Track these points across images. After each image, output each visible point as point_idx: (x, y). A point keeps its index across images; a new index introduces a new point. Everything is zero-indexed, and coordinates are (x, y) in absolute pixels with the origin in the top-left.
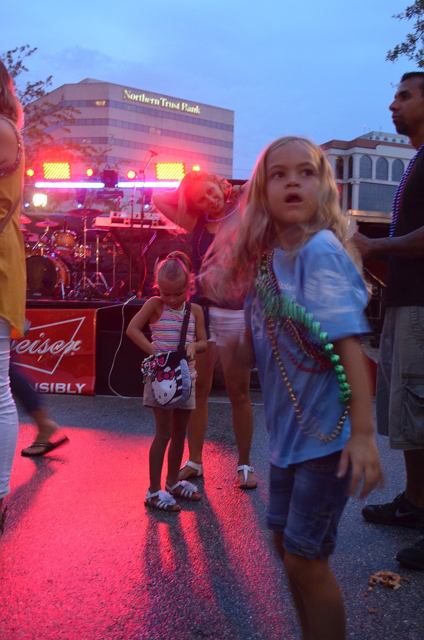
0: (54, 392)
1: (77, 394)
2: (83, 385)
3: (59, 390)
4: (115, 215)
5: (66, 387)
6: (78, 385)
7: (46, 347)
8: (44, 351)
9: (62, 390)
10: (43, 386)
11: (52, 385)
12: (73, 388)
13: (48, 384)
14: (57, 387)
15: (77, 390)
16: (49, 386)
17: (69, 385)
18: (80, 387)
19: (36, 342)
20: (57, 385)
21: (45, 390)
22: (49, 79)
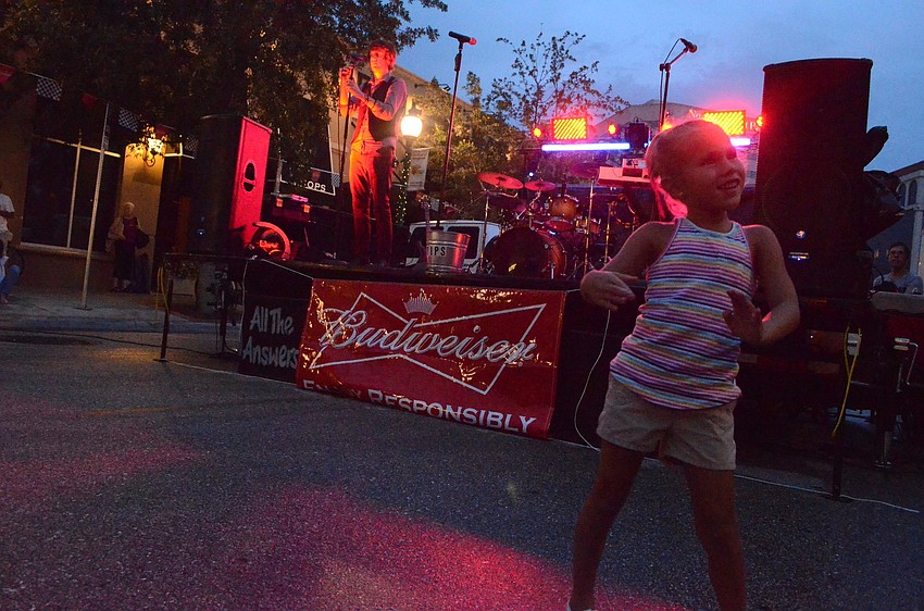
0: (485, 426)
1: (520, 433)
2: (532, 419)
3: (492, 422)
4: (629, 163)
5: (503, 420)
6: (523, 418)
7: (480, 351)
8: (477, 356)
9: (496, 423)
10: (469, 412)
11: (483, 412)
12: (516, 423)
13: (476, 412)
14: (489, 418)
15: (520, 425)
16: (478, 416)
17: (509, 416)
18: (525, 423)
19: (467, 339)
20: (491, 413)
21: (472, 420)
22: (595, 65)
